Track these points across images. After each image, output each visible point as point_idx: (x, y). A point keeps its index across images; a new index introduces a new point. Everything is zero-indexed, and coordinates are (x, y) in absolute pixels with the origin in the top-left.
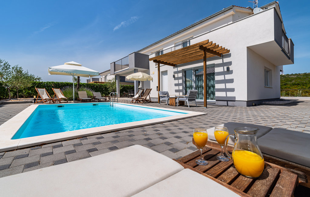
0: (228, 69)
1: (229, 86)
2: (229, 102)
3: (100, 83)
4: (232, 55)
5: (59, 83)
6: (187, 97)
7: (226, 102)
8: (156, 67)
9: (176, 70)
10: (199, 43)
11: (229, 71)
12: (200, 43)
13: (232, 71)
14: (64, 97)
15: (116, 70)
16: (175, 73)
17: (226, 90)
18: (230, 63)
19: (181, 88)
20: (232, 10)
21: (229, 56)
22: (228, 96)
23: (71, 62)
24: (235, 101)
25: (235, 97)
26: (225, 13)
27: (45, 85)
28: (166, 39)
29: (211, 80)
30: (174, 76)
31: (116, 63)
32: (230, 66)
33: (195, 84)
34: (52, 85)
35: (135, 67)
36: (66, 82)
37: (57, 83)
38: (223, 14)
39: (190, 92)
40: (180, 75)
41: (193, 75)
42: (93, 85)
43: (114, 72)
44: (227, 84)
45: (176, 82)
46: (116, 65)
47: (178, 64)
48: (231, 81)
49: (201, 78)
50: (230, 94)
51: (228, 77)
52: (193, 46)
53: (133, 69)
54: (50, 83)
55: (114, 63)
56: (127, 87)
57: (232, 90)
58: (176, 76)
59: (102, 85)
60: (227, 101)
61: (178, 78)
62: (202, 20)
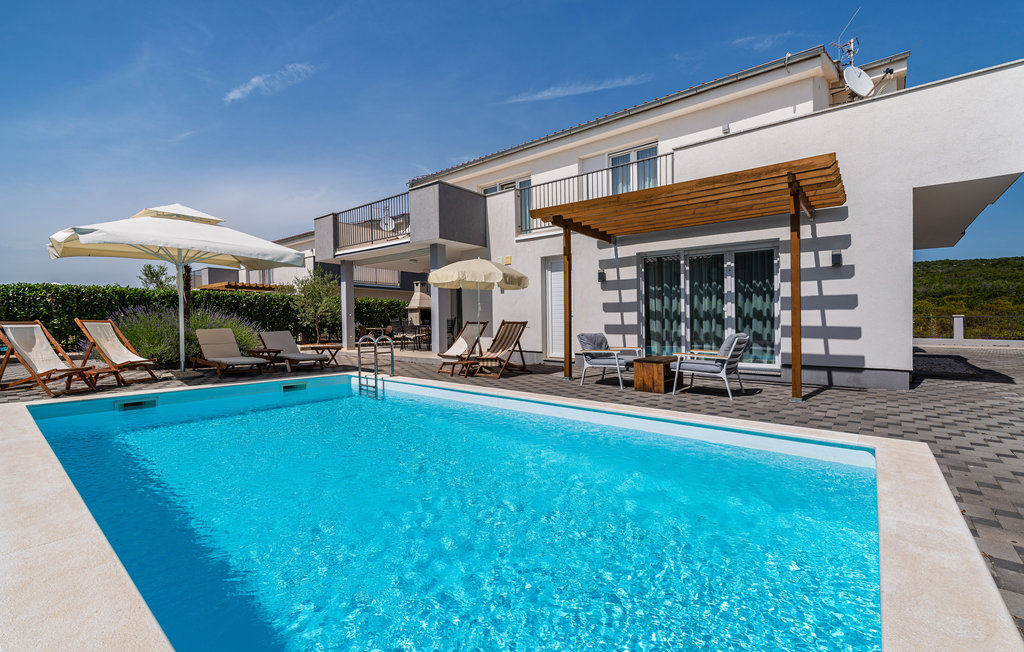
0: (837, 259)
1: (836, 318)
2: (835, 374)
3: (243, 287)
4: (850, 213)
5: (78, 291)
6: (723, 361)
7: (824, 374)
8: (517, 241)
9: (609, 253)
10: (789, 165)
11: (839, 269)
12: (796, 164)
13: (853, 267)
14: (136, 358)
15: (341, 243)
16: (605, 264)
17: (826, 333)
18: (845, 241)
19: (631, 318)
20: (817, 60)
21: (842, 215)
22: (831, 352)
23: (172, 206)
24: (860, 370)
25: (862, 359)
26: (790, 69)
27: (8, 298)
28: (548, 141)
29: (754, 296)
30: (602, 277)
31: (341, 218)
32: (843, 252)
33: (688, 307)
34: (43, 297)
35: (440, 237)
36: (112, 284)
37: (71, 290)
38: (784, 70)
39: (738, 343)
40: (630, 273)
41: (682, 276)
42: (235, 299)
43: (335, 251)
44: (828, 312)
45: (612, 296)
46: (340, 226)
47: (619, 234)
48: (849, 302)
49: (710, 285)
50: (840, 348)
51: (833, 287)
52: (760, 174)
53: (425, 244)
54: (32, 289)
55: (335, 216)
56: (368, 305)
57: (854, 333)
58: (611, 274)
59: (271, 299)
60: (829, 369)
61: (620, 285)
62: (699, 88)
